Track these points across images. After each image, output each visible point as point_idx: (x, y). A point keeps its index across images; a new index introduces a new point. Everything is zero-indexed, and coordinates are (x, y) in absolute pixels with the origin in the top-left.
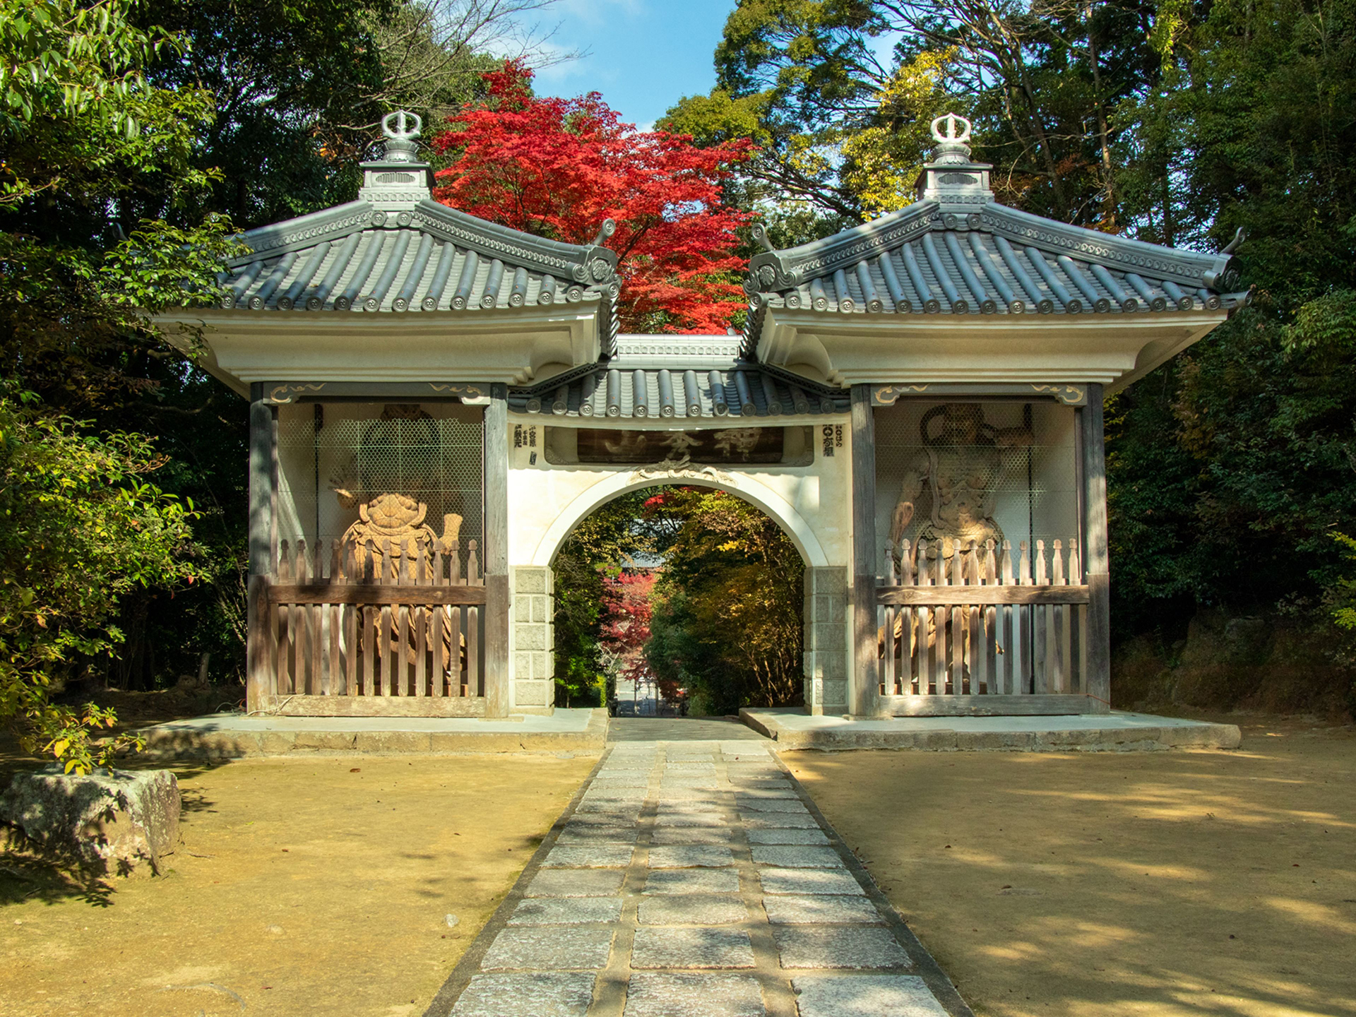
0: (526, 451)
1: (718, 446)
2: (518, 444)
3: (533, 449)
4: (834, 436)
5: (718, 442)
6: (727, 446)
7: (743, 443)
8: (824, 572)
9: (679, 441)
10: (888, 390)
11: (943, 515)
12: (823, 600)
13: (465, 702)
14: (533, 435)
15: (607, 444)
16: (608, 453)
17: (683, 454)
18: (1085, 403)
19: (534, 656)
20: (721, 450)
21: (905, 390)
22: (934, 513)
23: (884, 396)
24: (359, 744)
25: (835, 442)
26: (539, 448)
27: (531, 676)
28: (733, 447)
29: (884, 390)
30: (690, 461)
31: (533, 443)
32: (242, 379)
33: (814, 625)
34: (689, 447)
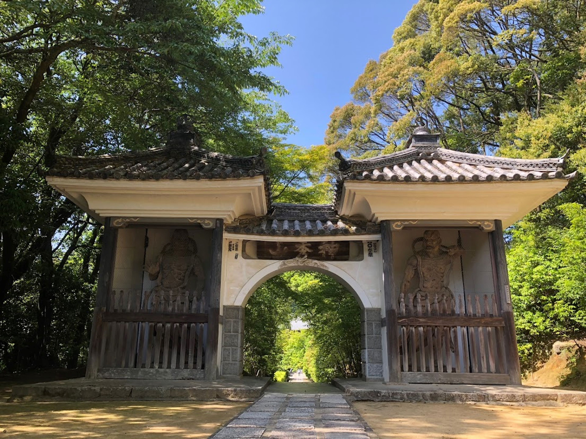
0: (234, 253)
1: (320, 252)
2: (230, 250)
3: (236, 252)
4: (373, 247)
5: (320, 250)
6: (324, 252)
7: (332, 250)
8: (371, 310)
9: (303, 250)
10: (399, 223)
11: (425, 285)
12: (370, 324)
13: (195, 372)
14: (237, 246)
15: (270, 251)
16: (271, 255)
17: (304, 255)
18: (494, 229)
19: (232, 349)
20: (322, 253)
21: (406, 223)
22: (421, 285)
23: (397, 226)
24: (133, 395)
25: (373, 250)
26: (240, 252)
27: (230, 360)
28: (327, 252)
29: (396, 223)
30: (307, 258)
31: (237, 249)
32: (101, 215)
33: (366, 336)
34: (307, 252)
